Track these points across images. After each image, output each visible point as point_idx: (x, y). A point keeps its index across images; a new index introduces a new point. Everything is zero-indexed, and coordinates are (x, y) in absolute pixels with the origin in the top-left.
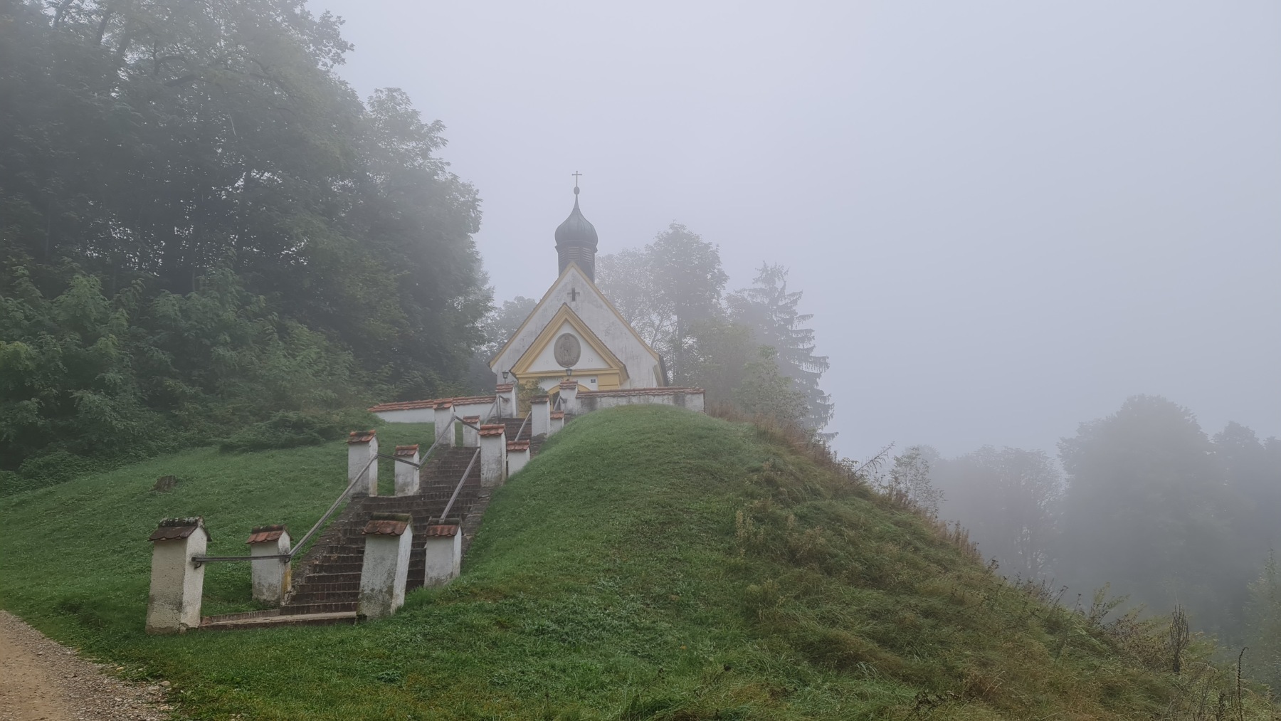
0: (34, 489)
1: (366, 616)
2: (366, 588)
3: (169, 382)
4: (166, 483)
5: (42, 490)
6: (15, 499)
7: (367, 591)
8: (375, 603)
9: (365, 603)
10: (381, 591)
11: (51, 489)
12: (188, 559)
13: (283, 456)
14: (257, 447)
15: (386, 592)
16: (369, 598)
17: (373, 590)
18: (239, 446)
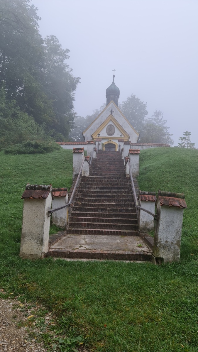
1: (164, 259)
2: (162, 240)
7: (163, 242)
8: (169, 250)
9: (162, 250)
10: (172, 243)
12: (46, 211)
13: (31, 157)
14: (20, 153)
15: (176, 244)
16: (165, 247)
17: (167, 242)
18: (13, 152)
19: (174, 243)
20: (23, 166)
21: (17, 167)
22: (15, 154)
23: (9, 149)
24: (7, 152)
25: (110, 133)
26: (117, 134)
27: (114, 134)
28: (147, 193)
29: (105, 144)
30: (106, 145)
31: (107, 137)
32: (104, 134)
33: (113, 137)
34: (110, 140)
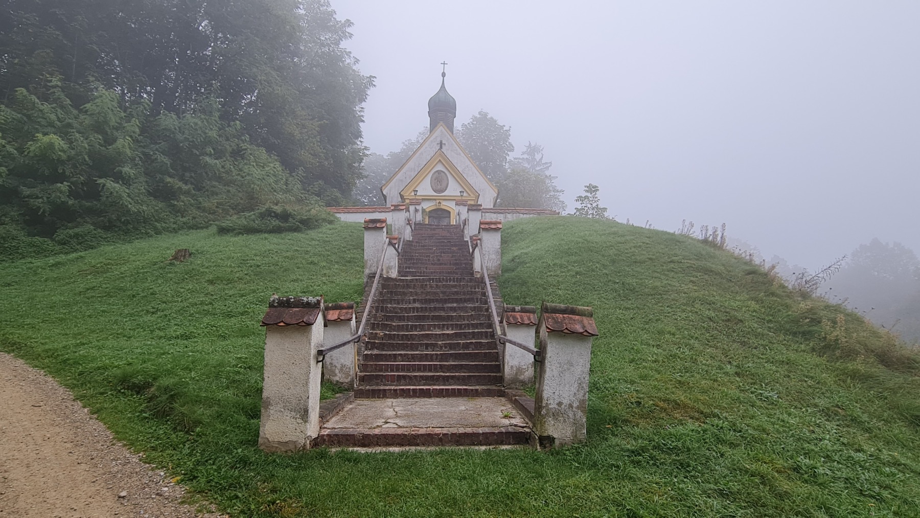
0: (66, 253)
1: (555, 438)
2: (552, 401)
3: (169, 179)
4: (181, 255)
5: (74, 255)
6: (51, 260)
7: (553, 405)
8: (565, 421)
9: (550, 421)
10: (571, 406)
11: (82, 254)
12: (313, 352)
13: (274, 238)
14: (249, 230)
15: (578, 408)
16: (556, 415)
17: (560, 404)
18: (234, 230)
19: (575, 405)
20: (258, 258)
21: (243, 260)
22: (239, 233)
23: (226, 224)
24: (223, 231)
25: (439, 187)
26: (453, 189)
27: (446, 190)
28: (518, 308)
29: (427, 210)
30: (430, 212)
31: (433, 196)
32: (425, 189)
33: (444, 196)
34: (438, 201)
